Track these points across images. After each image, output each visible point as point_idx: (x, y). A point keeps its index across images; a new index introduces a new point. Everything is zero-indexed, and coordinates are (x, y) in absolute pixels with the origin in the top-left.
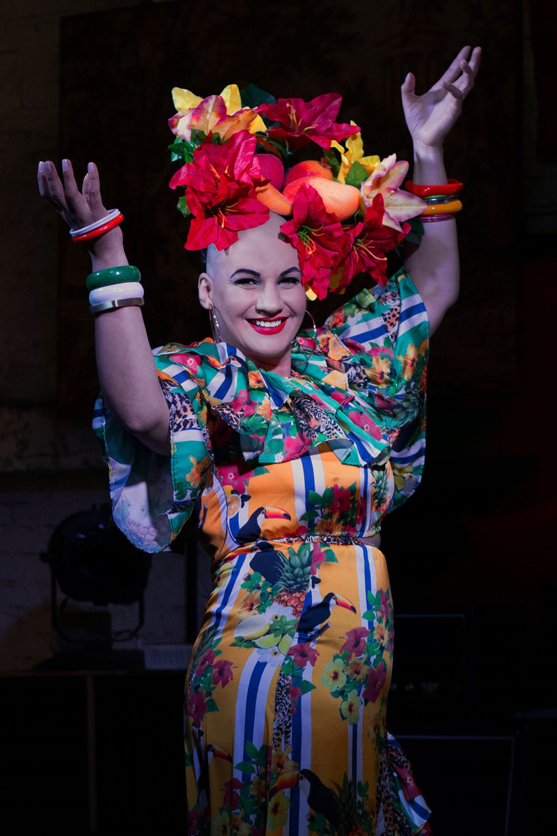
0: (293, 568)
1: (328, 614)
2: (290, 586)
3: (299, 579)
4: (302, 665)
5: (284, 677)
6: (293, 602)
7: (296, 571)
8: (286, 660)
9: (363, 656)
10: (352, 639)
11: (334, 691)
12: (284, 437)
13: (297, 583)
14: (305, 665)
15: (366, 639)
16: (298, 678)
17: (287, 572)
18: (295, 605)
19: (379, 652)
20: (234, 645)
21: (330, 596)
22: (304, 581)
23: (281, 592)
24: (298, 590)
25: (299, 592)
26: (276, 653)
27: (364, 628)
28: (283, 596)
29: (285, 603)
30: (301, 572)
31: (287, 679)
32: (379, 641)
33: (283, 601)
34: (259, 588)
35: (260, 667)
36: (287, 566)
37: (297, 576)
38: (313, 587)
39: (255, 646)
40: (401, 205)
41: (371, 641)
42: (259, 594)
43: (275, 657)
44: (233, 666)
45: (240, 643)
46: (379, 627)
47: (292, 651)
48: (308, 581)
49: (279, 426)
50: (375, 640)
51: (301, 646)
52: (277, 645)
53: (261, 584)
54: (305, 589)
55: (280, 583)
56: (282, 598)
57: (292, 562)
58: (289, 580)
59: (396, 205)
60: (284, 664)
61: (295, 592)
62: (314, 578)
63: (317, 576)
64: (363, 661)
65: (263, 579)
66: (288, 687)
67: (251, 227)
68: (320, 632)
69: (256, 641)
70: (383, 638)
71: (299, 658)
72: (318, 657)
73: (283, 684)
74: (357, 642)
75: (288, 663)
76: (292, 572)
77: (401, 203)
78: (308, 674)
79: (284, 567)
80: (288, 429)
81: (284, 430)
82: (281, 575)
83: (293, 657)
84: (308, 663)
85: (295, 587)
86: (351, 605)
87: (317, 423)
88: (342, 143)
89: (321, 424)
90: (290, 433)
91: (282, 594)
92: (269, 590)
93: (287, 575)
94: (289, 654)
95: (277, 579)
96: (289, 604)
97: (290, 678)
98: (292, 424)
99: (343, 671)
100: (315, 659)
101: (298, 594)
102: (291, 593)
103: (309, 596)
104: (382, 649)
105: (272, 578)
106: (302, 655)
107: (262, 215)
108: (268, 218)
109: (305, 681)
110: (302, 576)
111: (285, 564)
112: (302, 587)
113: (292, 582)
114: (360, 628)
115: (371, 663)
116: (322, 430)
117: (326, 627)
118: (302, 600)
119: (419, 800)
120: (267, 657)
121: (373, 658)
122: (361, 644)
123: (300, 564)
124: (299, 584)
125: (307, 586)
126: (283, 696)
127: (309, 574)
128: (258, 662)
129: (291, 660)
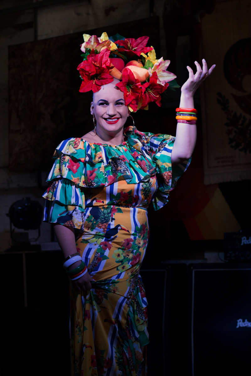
0: (105, 214)
1: (117, 232)
2: (103, 221)
3: (106, 219)
4: (105, 249)
5: (97, 253)
6: (103, 227)
7: (105, 215)
8: (99, 247)
9: (131, 249)
10: (126, 242)
11: (117, 260)
12: (107, 176)
13: (105, 220)
14: (106, 249)
15: (132, 243)
16: (102, 254)
17: (102, 216)
18: (104, 228)
19: (138, 249)
20: (81, 242)
21: (119, 225)
22: (108, 219)
23: (99, 223)
24: (106, 222)
25: (106, 223)
26: (95, 245)
27: (132, 239)
28: (100, 225)
29: (100, 227)
30: (107, 216)
31: (98, 254)
32: (138, 245)
33: (100, 226)
34: (91, 221)
35: (90, 250)
36: (102, 214)
37: (106, 217)
38: (112, 221)
39: (89, 242)
40: (166, 77)
41: (134, 244)
42: (91, 224)
43: (95, 246)
44: (80, 250)
45: (84, 242)
46: (138, 239)
47: (102, 243)
48: (110, 219)
49: (106, 173)
50: (136, 244)
51: (105, 242)
52: (96, 242)
53: (92, 220)
54: (108, 222)
55: (99, 220)
56: (99, 226)
57: (104, 212)
58: (103, 219)
59: (164, 76)
60: (98, 248)
61: (104, 223)
62: (112, 218)
63: (113, 217)
64: (131, 251)
65: (93, 218)
66: (98, 257)
67: (106, 84)
68: (113, 239)
69: (89, 241)
70: (140, 243)
71: (104, 247)
72: (112, 247)
73: (96, 256)
74: (128, 244)
75: (100, 248)
76: (104, 216)
77: (166, 75)
78: (107, 253)
79: (101, 214)
80: (109, 173)
81: (107, 174)
82: (100, 217)
83: (102, 246)
84: (108, 249)
85: (104, 221)
86: (127, 230)
87: (120, 169)
88: (147, 54)
89: (122, 169)
90: (110, 174)
91: (99, 224)
92: (95, 222)
93: (102, 217)
94: (100, 245)
95: (98, 218)
96: (102, 228)
97: (99, 254)
98: (110, 171)
99: (122, 254)
100: (111, 248)
101: (105, 224)
102: (103, 223)
103: (110, 225)
104: (139, 247)
105: (96, 218)
106: (105, 246)
107: (110, 79)
108: (113, 81)
109: (105, 255)
110: (108, 217)
111: (102, 213)
112: (107, 221)
113: (103, 220)
114: (130, 239)
115: (134, 253)
116: (122, 171)
117: (116, 237)
118: (107, 226)
119: (145, 299)
120: (92, 246)
121: (135, 251)
122: (130, 245)
123: (107, 213)
124: (106, 220)
125: (109, 221)
126: (95, 260)
127: (110, 216)
128: (89, 248)
129: (101, 247)
